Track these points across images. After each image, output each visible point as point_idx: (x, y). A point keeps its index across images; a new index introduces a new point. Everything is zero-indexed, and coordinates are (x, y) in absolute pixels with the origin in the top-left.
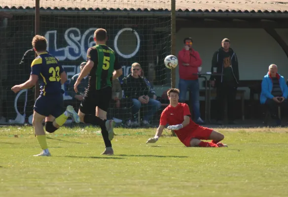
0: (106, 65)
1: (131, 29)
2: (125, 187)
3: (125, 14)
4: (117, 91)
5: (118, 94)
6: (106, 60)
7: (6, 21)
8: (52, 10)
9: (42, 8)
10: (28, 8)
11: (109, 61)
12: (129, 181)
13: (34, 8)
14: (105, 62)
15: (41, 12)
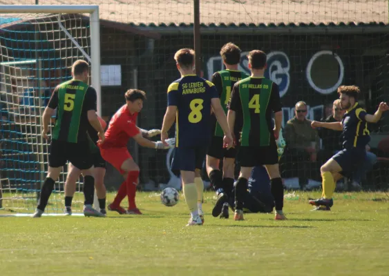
0: (69, 105)
1: (330, 53)
2: (332, 251)
3: (321, 30)
4: (314, 140)
5: (314, 144)
6: (69, 98)
7: (151, 44)
8: (216, 26)
9: (203, 25)
10: (182, 25)
11: (73, 100)
12: (338, 245)
13: (192, 25)
14: (67, 101)
15: (202, 31)
